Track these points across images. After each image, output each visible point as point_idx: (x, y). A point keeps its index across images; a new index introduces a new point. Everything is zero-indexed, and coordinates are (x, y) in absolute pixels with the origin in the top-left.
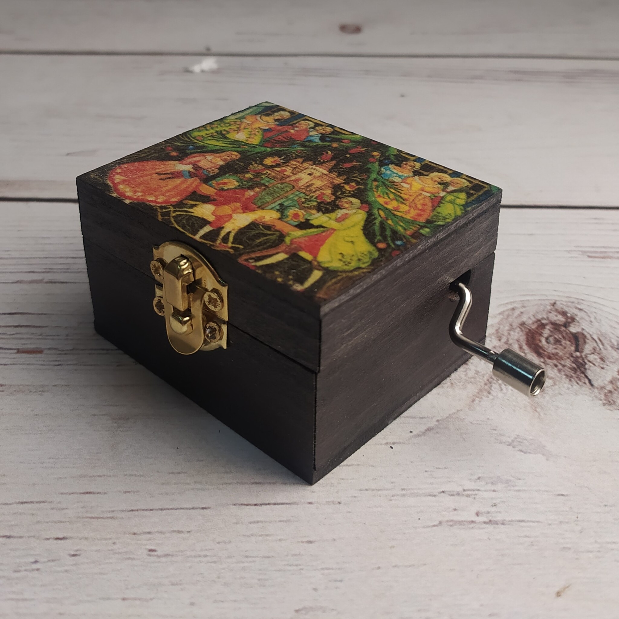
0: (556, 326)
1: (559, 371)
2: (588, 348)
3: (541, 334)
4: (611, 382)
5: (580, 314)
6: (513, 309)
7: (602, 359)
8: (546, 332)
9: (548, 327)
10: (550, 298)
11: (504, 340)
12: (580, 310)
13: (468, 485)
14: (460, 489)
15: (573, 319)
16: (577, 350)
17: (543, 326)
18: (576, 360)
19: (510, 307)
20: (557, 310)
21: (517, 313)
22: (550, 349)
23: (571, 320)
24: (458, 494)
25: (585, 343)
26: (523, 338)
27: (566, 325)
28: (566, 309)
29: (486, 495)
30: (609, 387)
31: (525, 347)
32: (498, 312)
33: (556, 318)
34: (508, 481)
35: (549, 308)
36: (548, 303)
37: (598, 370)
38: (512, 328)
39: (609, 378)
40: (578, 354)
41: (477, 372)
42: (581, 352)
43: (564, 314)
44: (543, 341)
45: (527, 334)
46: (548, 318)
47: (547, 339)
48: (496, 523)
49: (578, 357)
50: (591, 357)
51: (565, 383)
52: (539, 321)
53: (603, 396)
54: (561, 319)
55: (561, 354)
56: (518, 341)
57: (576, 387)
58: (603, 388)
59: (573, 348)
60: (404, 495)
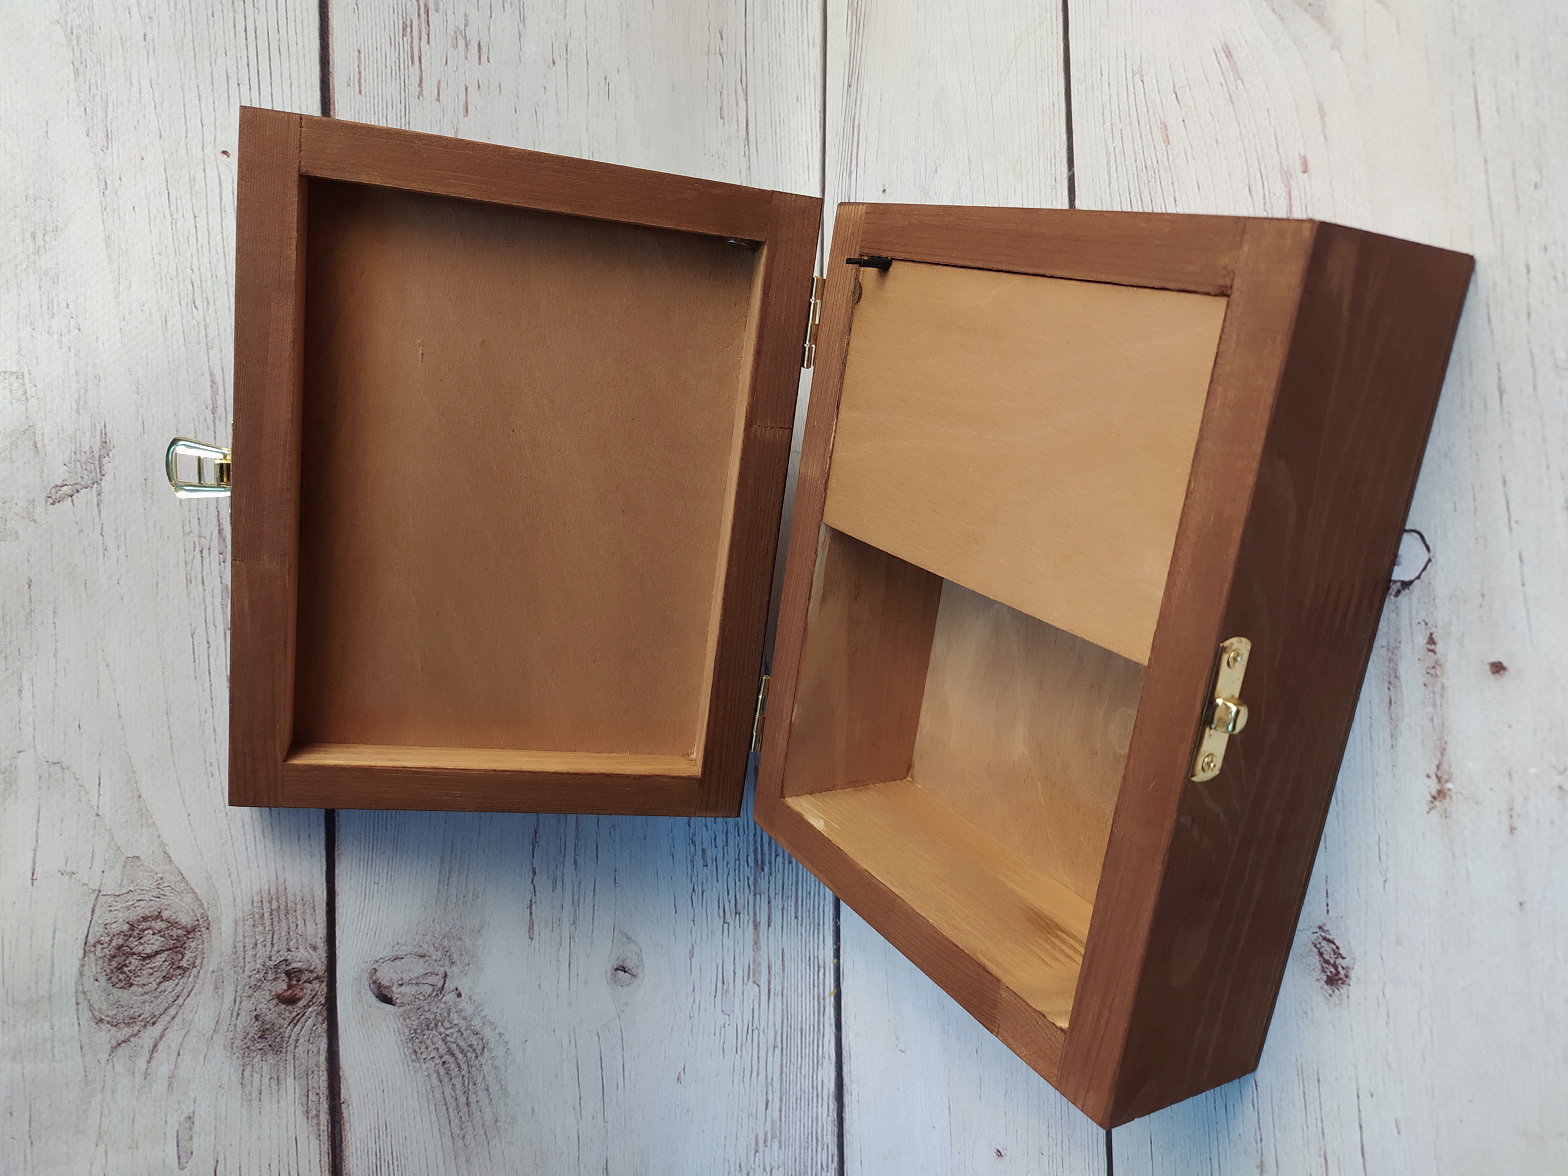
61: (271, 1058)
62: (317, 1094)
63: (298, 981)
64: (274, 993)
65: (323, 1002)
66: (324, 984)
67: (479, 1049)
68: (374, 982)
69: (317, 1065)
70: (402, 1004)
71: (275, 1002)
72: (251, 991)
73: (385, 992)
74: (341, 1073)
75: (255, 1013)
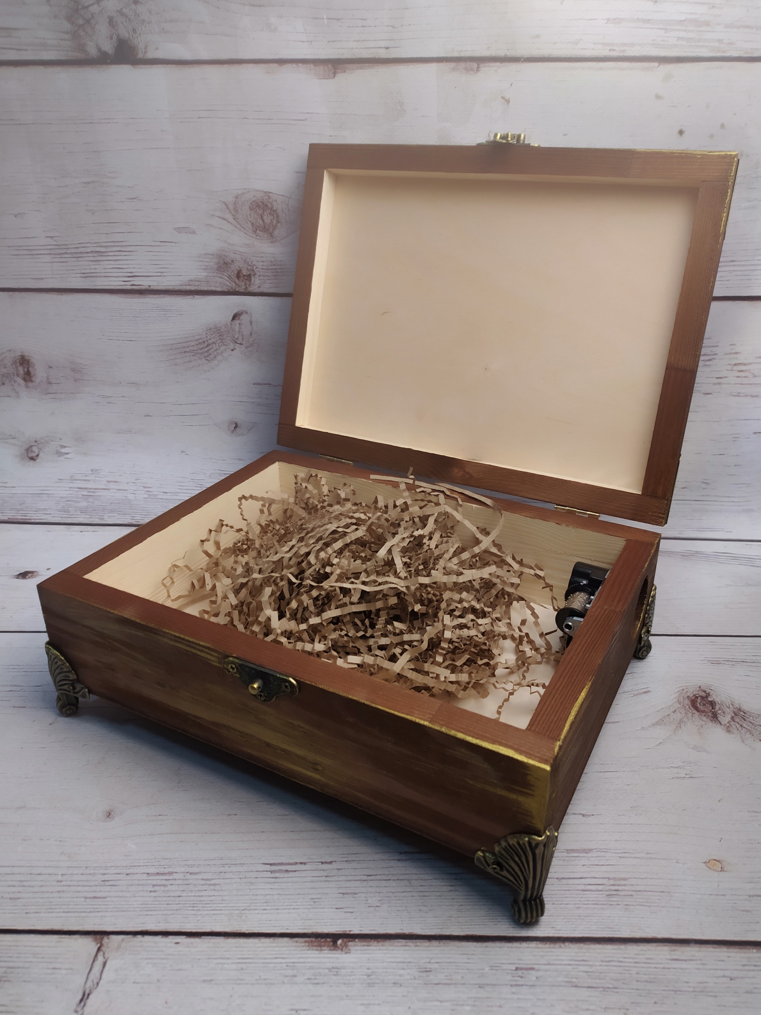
0: (702, 697)
1: (707, 718)
2: (717, 707)
3: (697, 701)
4: (728, 722)
5: (712, 692)
6: (683, 690)
7: (723, 712)
8: (699, 701)
9: (699, 698)
10: (697, 684)
11: (682, 704)
12: (712, 690)
13: (681, 764)
14: (677, 766)
15: (709, 695)
16: (713, 709)
17: (697, 697)
18: (713, 713)
19: (682, 688)
20: (701, 690)
21: (685, 691)
22: (702, 708)
23: (708, 695)
24: (677, 767)
25: (716, 705)
26: (689, 703)
27: (707, 697)
28: (706, 690)
29: (688, 768)
30: (728, 725)
31: (691, 707)
32: (676, 691)
33: (702, 694)
34: (695, 763)
35: (698, 689)
36: (697, 686)
37: (723, 717)
38: (684, 699)
39: (727, 721)
40: (713, 710)
41: (674, 719)
42: (715, 710)
43: (705, 692)
44: (698, 704)
45: (691, 701)
46: (698, 694)
47: (700, 703)
48: (693, 777)
49: (713, 712)
50: (719, 712)
51: (710, 724)
52: (695, 695)
53: (725, 728)
54: (704, 694)
55: (706, 710)
56: (688, 705)
57: (715, 725)
58: (725, 725)
59: (711, 708)
60: (657, 768)
61: (216, 266)
62: (198, 285)
63: (246, 279)
64: (242, 269)
65: (236, 290)
66: (243, 290)
67: (208, 358)
68: (242, 313)
69: (210, 286)
70: (231, 324)
71: (239, 269)
72: (244, 259)
73: (237, 317)
74: (206, 296)
75: (234, 260)
